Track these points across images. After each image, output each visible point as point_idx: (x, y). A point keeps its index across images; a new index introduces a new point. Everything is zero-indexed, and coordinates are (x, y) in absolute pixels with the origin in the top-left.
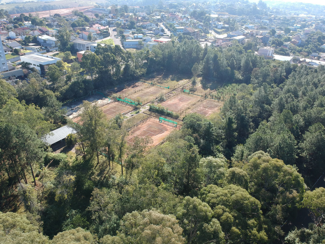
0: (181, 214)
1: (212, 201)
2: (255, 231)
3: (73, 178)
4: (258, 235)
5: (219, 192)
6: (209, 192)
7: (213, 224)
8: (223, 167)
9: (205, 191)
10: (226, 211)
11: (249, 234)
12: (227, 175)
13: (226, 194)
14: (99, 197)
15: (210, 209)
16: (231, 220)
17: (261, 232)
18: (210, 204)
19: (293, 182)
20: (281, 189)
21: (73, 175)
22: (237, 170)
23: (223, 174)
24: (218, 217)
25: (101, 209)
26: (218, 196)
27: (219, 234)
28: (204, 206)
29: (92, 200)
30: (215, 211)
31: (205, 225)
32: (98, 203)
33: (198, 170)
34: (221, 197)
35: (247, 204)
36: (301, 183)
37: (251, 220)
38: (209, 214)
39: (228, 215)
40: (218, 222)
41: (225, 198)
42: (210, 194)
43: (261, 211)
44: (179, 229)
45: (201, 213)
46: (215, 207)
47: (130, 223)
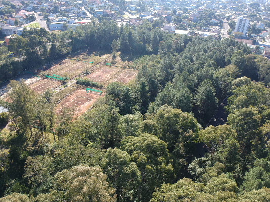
0: (105, 164)
1: (130, 148)
2: (163, 165)
3: (7, 151)
4: (166, 168)
5: (135, 141)
6: (128, 142)
7: (131, 166)
8: (137, 121)
9: (125, 142)
10: (141, 155)
11: (160, 168)
12: (141, 127)
13: (140, 141)
14: (32, 164)
15: (128, 155)
16: (145, 160)
17: (168, 165)
18: (128, 151)
19: (189, 124)
20: (181, 130)
21: (7, 149)
22: (148, 121)
23: (138, 126)
24: (135, 160)
25: (36, 174)
26: (134, 144)
27: (136, 173)
28: (123, 154)
29: (26, 168)
30: (132, 156)
31: (125, 168)
32: (33, 169)
33: (119, 126)
34: (136, 144)
35: (156, 146)
36: (195, 124)
37: (160, 158)
38: (127, 159)
39: (143, 157)
40: (135, 164)
41: (139, 145)
42: (128, 143)
43: (167, 150)
44: (103, 176)
45: (120, 160)
46: (132, 153)
47: (61, 180)
